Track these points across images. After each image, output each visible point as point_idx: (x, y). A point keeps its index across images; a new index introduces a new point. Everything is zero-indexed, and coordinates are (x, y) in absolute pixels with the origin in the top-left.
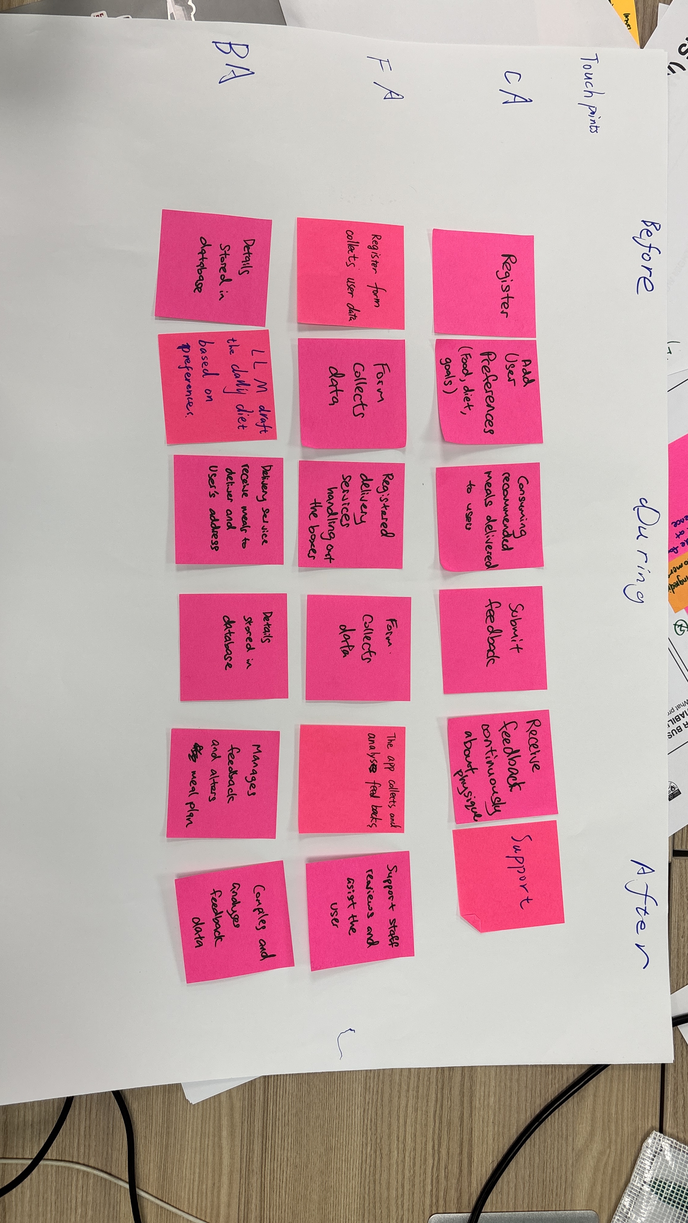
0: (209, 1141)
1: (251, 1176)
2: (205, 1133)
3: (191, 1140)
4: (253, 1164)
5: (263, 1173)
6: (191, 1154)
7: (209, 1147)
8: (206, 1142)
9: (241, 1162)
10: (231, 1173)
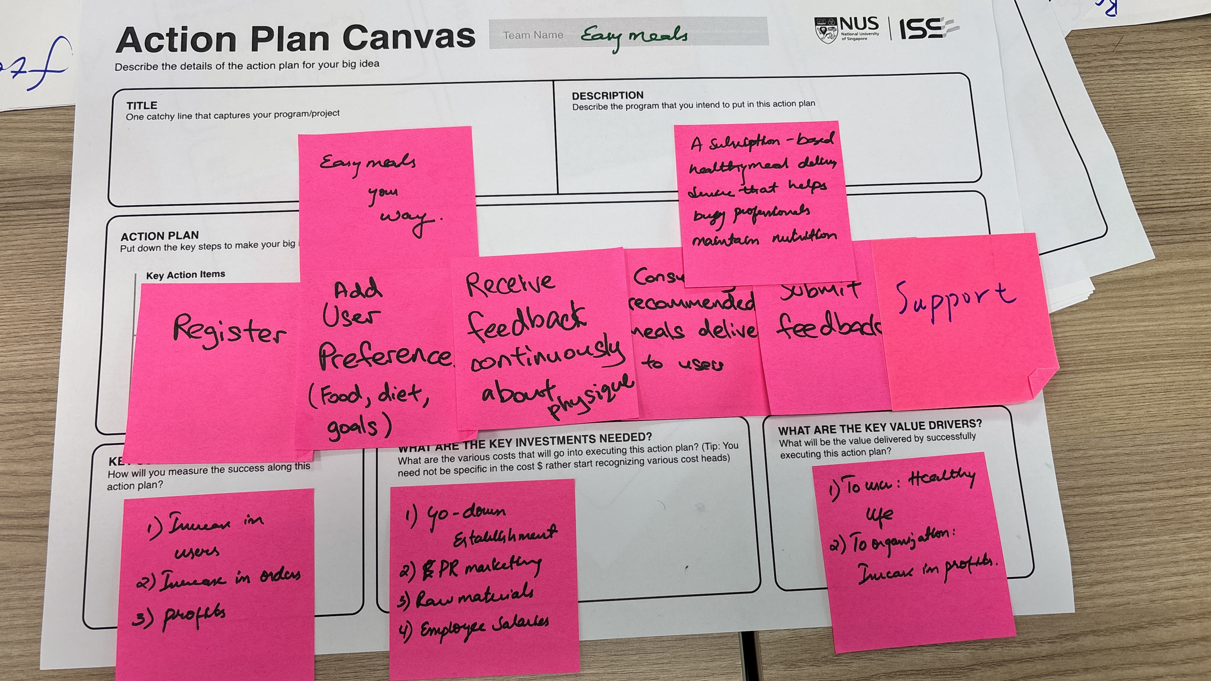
0: (1152, 295)
1: (1190, 226)
2: (1141, 301)
3: (1156, 321)
4: (1172, 226)
5: (1182, 209)
6: (1178, 318)
7: (1161, 292)
8: (1156, 298)
9: (1173, 243)
10: (1191, 256)
